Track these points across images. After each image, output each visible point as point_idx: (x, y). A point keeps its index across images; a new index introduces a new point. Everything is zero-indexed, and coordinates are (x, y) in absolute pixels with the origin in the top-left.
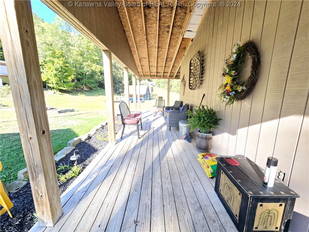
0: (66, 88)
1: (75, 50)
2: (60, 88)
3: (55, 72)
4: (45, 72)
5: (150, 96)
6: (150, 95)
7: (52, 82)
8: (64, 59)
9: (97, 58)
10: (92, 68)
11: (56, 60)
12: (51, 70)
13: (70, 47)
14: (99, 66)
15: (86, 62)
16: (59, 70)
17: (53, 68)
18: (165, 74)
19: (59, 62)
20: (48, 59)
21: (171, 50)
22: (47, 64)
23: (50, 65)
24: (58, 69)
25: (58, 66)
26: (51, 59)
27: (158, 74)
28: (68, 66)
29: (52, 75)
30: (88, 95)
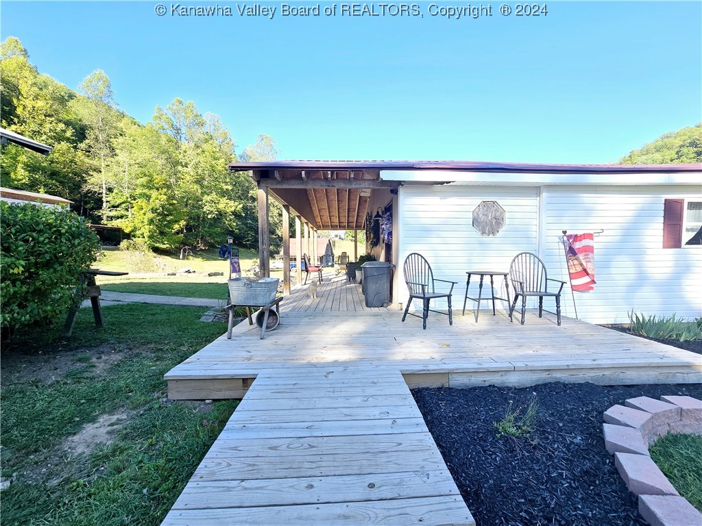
0: (168, 246)
1: (189, 173)
2: (157, 245)
3: (151, 215)
4: (130, 216)
5: (333, 260)
6: (333, 257)
7: (142, 234)
8: (170, 192)
9: (230, 188)
10: (218, 207)
11: (154, 194)
12: (143, 211)
13: (180, 168)
14: (233, 202)
15: (208, 195)
16: (158, 211)
17: (147, 208)
18: (350, 224)
19: (159, 197)
20: (139, 191)
21: (353, 203)
22: (137, 201)
23: (141, 202)
24: (157, 209)
25: (157, 204)
26: (146, 191)
27: (341, 224)
28: (174, 204)
29: (146, 221)
30: (208, 259)
